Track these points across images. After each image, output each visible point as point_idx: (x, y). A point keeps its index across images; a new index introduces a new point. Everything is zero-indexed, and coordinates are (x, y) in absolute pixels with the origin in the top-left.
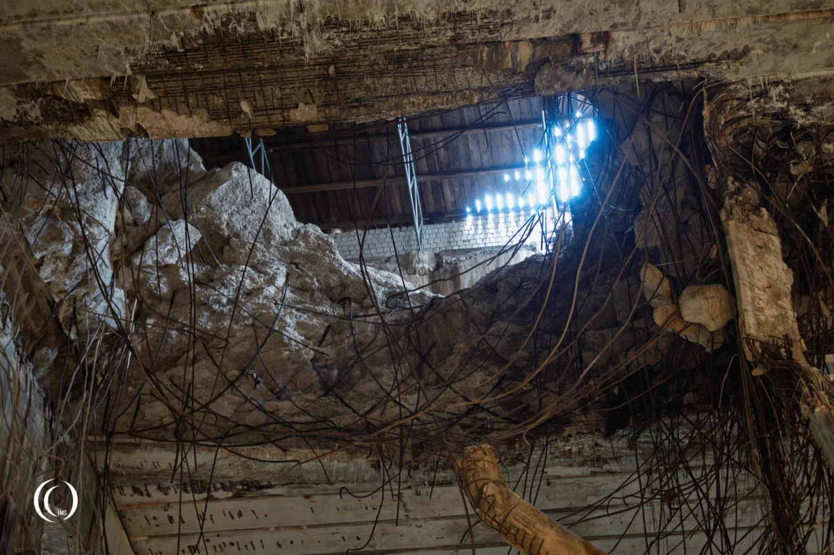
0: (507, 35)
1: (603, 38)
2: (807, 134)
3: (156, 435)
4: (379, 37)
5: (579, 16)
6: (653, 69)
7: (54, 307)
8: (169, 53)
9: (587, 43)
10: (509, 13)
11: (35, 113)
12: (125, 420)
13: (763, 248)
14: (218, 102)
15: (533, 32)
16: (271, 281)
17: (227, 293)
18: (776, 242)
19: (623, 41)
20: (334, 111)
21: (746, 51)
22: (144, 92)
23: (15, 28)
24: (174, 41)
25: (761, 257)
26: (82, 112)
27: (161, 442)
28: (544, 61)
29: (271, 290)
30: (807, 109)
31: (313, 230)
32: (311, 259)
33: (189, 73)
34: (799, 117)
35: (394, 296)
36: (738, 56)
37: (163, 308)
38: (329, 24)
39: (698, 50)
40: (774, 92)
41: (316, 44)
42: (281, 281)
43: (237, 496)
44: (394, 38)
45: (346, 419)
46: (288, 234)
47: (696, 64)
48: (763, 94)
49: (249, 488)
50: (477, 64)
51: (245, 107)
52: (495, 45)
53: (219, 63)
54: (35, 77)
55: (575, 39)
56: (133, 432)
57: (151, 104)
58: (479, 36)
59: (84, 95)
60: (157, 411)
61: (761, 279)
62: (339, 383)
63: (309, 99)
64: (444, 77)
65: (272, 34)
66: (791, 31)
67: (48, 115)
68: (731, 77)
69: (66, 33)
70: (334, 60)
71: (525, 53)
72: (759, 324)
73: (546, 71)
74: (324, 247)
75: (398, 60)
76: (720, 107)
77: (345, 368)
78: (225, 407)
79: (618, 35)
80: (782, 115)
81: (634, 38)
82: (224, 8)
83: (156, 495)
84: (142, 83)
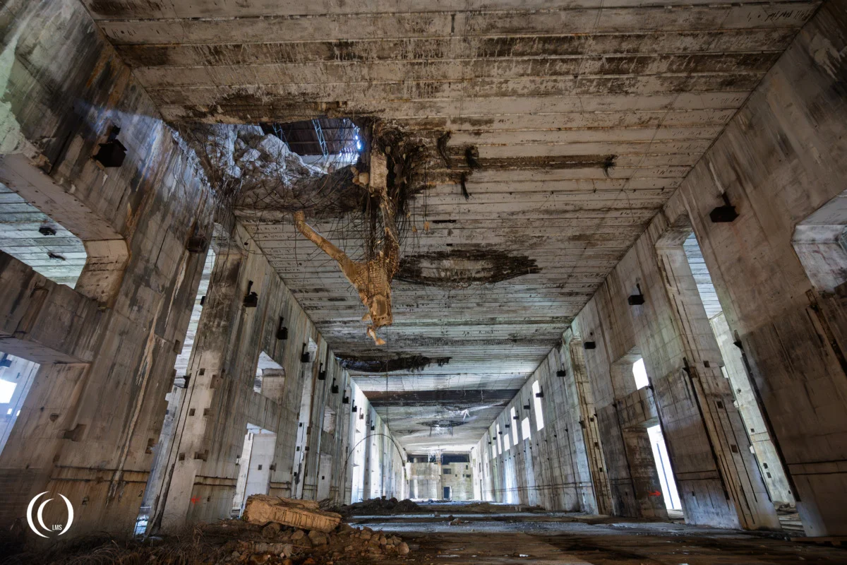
0: (318, 100)
1: (345, 103)
2: (405, 134)
3: (249, 206)
4: (283, 98)
5: (338, 97)
6: (360, 113)
7: (217, 171)
8: (225, 99)
9: (341, 104)
10: (318, 94)
11: (191, 114)
12: (241, 202)
13: (381, 164)
14: (241, 114)
15: (325, 100)
16: (282, 167)
17: (269, 170)
18: (385, 162)
19: (351, 104)
20: (273, 119)
21: (384, 110)
22: (220, 110)
23: (179, 88)
24: (225, 95)
25: (379, 166)
26: (204, 115)
27: (250, 208)
28: (330, 109)
29: (282, 170)
30: (403, 127)
31: (295, 154)
32: (293, 162)
33: (232, 106)
34: (401, 129)
35: (316, 173)
36: (383, 111)
37: (251, 173)
38: (268, 94)
39: (371, 109)
40: (394, 122)
41: (265, 99)
42: (284, 167)
43: (274, 224)
44: (287, 99)
45: (299, 205)
46: (287, 155)
47: (372, 112)
48: (391, 122)
49: (276, 222)
50: (311, 108)
51: (249, 116)
52: (316, 103)
53: (240, 103)
54: (188, 103)
55: (338, 103)
56: (242, 206)
57: (223, 113)
58: (311, 100)
59: (204, 110)
60: (249, 200)
61: (378, 172)
62: (299, 195)
63: (266, 115)
64: (303, 111)
65: (253, 95)
66: (395, 105)
67: (195, 115)
68: (381, 116)
69: (193, 91)
70: (272, 104)
71: (324, 106)
72: (374, 184)
73: (330, 112)
74: (298, 159)
75: (290, 105)
76: (379, 125)
77: (300, 191)
78: (267, 200)
79: (349, 103)
80: (396, 129)
81: (353, 104)
82: (238, 87)
83: (253, 223)
84: (219, 107)
